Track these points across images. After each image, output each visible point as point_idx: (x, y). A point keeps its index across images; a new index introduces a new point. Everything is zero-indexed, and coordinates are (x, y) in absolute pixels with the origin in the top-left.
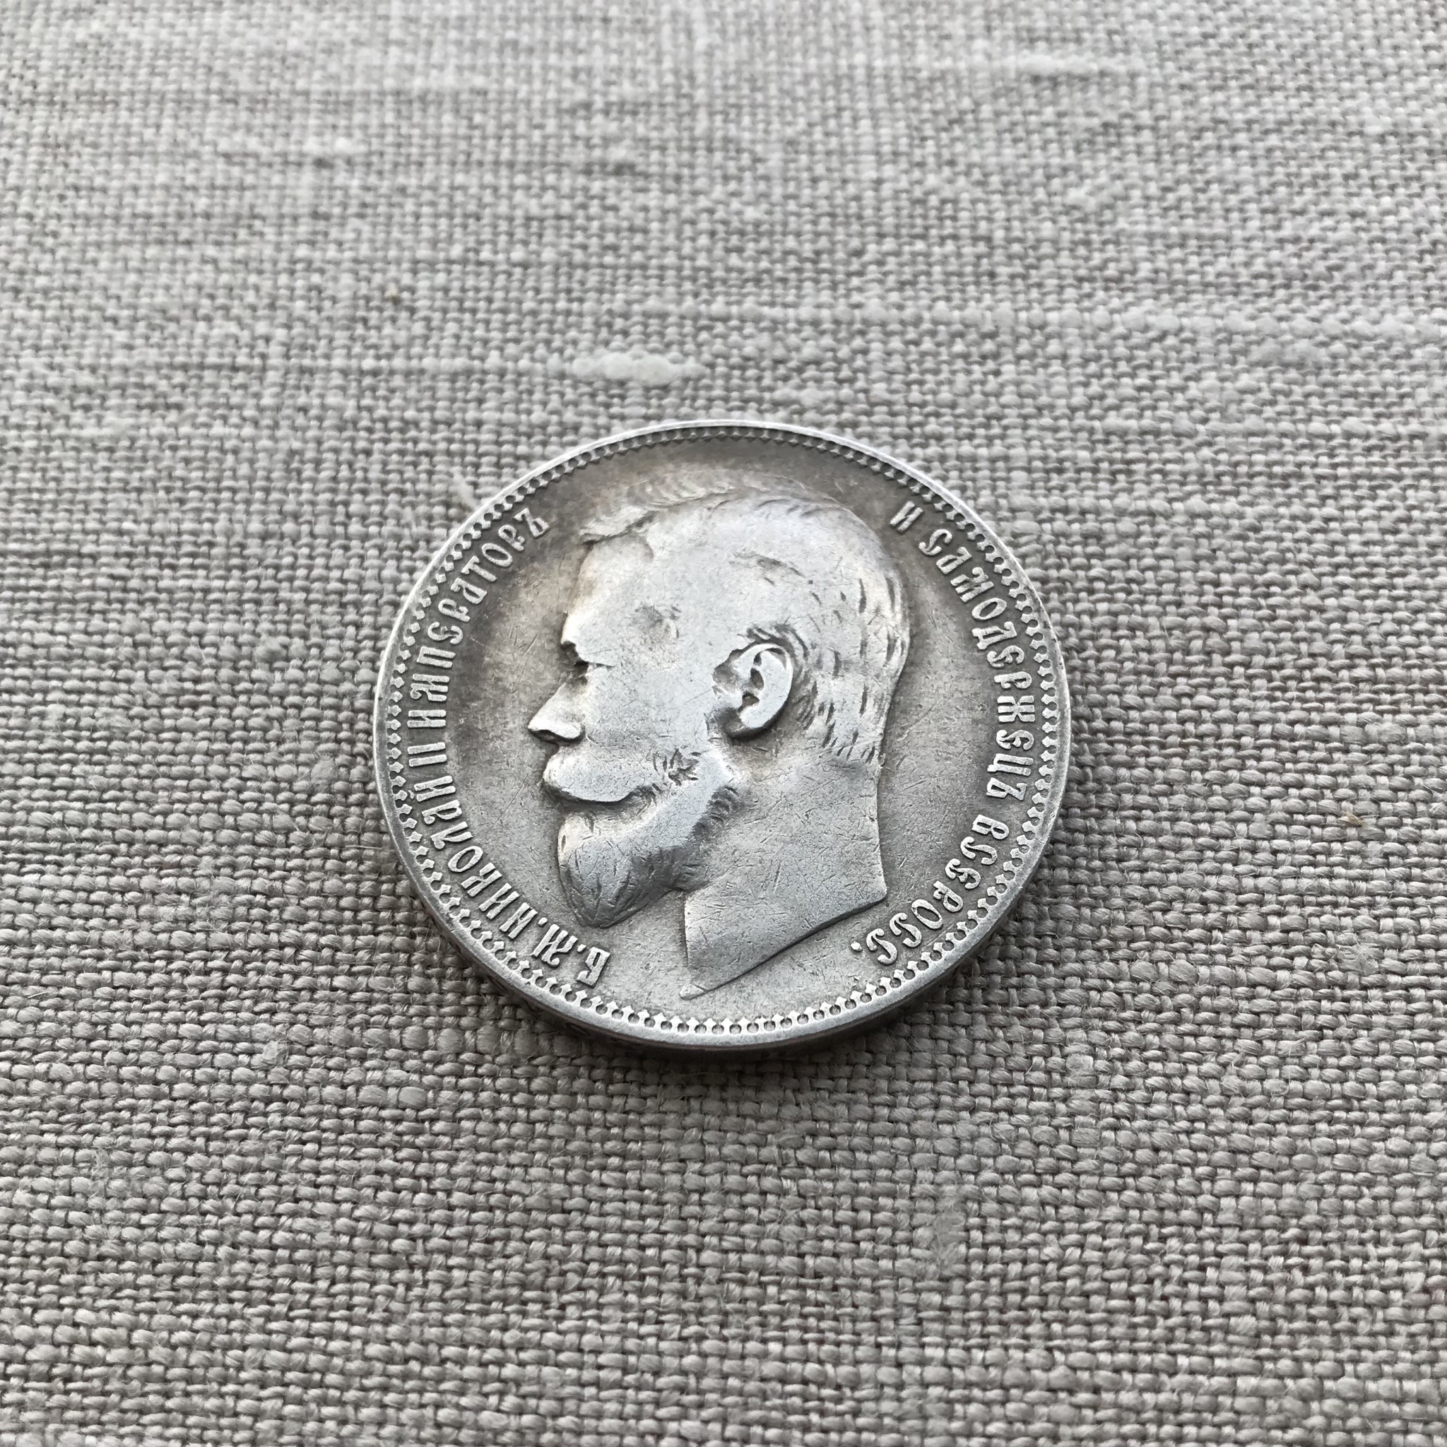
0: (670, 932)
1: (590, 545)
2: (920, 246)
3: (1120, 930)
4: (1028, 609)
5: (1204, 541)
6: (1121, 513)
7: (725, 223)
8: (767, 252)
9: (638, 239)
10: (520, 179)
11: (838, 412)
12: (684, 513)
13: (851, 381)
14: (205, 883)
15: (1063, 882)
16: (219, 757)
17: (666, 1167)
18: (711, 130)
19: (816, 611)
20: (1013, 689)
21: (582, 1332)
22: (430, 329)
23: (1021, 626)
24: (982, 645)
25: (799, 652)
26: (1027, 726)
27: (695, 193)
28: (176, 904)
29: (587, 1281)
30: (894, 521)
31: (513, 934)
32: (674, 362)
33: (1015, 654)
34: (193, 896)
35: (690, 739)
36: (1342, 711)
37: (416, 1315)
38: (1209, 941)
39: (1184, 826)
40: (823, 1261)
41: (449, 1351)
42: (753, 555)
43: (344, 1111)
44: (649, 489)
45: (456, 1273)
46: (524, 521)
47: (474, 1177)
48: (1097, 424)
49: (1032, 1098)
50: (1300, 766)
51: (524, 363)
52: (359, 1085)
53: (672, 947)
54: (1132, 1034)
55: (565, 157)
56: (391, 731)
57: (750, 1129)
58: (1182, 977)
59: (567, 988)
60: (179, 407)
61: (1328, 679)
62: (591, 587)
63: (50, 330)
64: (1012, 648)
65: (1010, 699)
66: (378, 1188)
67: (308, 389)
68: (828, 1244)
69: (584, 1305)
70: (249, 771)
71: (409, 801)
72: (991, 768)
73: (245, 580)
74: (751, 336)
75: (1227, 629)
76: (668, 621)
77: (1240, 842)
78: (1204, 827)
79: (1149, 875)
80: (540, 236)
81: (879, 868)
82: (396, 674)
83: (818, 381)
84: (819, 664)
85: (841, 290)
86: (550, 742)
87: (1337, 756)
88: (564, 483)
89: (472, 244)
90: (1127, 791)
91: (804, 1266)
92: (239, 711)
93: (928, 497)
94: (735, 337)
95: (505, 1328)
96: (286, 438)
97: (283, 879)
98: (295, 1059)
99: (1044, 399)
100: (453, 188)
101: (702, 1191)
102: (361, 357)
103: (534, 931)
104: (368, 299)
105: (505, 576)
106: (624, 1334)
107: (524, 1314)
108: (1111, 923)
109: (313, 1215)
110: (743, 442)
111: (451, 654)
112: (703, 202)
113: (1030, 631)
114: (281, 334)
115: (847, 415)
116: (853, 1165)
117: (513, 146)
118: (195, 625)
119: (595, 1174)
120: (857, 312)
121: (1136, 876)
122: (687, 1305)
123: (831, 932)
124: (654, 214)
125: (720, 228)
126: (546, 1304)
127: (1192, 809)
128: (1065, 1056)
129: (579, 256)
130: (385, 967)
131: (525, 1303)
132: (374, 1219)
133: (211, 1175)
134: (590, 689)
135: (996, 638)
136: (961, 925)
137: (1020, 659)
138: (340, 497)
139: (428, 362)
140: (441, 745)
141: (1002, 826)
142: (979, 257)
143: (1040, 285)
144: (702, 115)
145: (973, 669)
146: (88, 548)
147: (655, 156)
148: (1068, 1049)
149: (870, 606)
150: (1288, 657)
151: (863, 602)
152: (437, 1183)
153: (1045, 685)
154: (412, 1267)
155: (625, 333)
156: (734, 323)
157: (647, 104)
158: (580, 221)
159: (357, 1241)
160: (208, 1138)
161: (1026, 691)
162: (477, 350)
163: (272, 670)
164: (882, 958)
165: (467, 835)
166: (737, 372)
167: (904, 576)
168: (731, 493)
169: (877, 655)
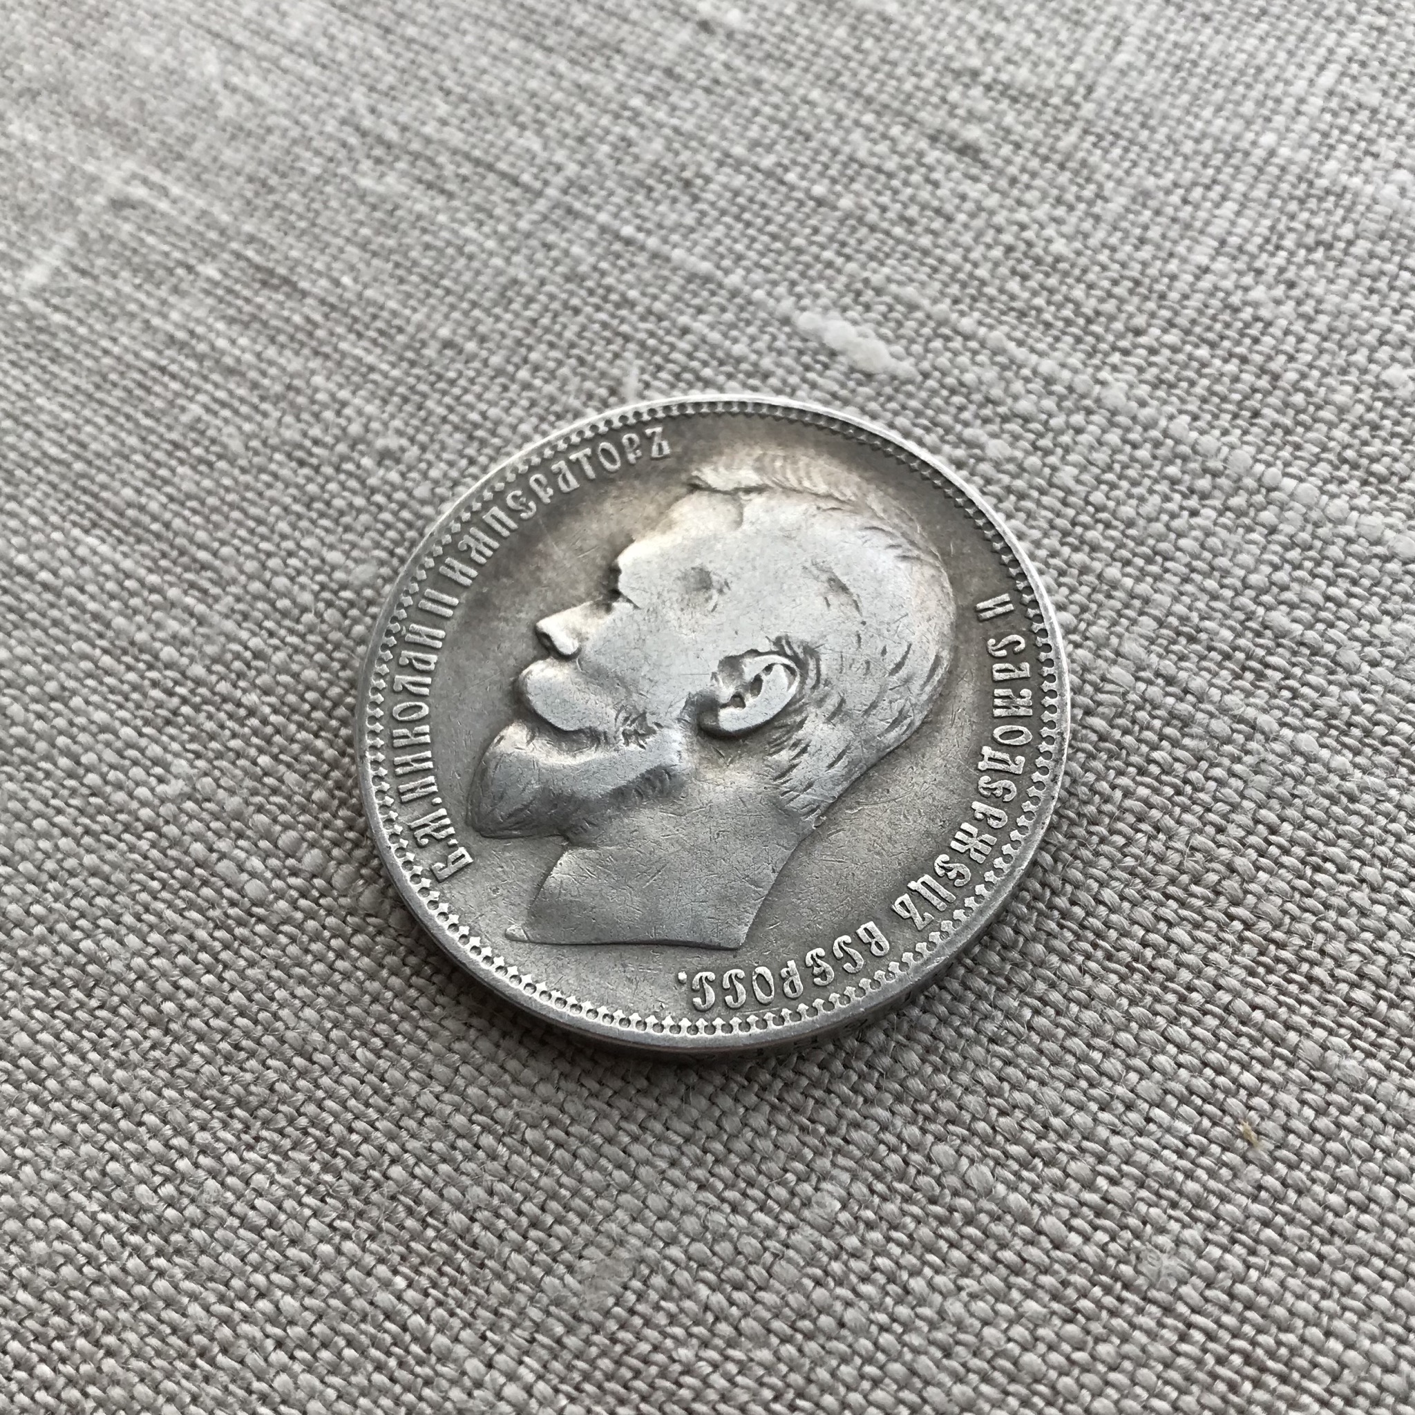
0: (535, 872)
1: (695, 487)
2: (1203, 352)
3: (947, 1105)
4: (1047, 755)
5: (1290, 782)
6: (1224, 710)
7: (1030, 244)
8: (1051, 291)
9: (937, 224)
10: (868, 118)
11: (1014, 476)
12: (794, 499)
13: (1047, 452)
14: (216, 618)
15: (925, 1029)
16: (293, 518)
17: (413, 1074)
18: (1076, 147)
20: (982, 823)
21: (260, 1169)
22: (699, 222)
23: (1031, 766)
24: (982, 765)
25: (810, 682)
26: (972, 863)
27: (1020, 202)
28: (184, 623)
29: (289, 1130)
30: (981, 605)
31: (406, 797)
32: (893, 355)
33: (1007, 790)
34: (200, 623)
35: (662, 709)
36: (1314, 1024)
37: (145, 1073)
38: (1024, 1165)
39: (1075, 1043)
40: (487, 1238)
41: (150, 1119)
42: (829, 570)
43: (198, 871)
44: (778, 464)
45: (196, 1059)
46: (650, 439)
47: (260, 986)
48: (1261, 611)
49: (762, 1208)
50: (1233, 1053)
51: (759, 294)
52: (223, 856)
53: (528, 886)
54: (891, 1208)
55: (923, 115)
56: (422, 567)
57: (504, 1085)
58: (975, 1184)
59: (418, 869)
60: (450, 196)
61: (1322, 984)
62: (670, 525)
63: (390, 79)
64: (1007, 783)
65: (974, 830)
66: (183, 951)
67: (564, 230)
68: (501, 1224)
69: (275, 1148)
70: (308, 542)
71: (398, 635)
72: (912, 885)
73: (408, 374)
74: (981, 365)
75: (1252, 880)
76: (714, 592)
77: (1120, 1090)
78: (1097, 1056)
79: (1010, 1070)
80: (852, 180)
81: (750, 918)
82: (458, 519)
83: (1016, 438)
84: (820, 702)
85: (1096, 361)
86: (546, 647)
87: (1278, 1062)
88: (709, 421)
89: (786, 161)
90: (1044, 979)
91: (469, 1230)
92: (333, 486)
93: (1027, 598)
94: (964, 359)
95: (203, 1128)
96: (518, 266)
97: (276, 649)
98: (189, 805)
99: (1223, 562)
100: (805, 100)
101: (429, 1114)
102: (626, 222)
103: (425, 805)
104: (665, 171)
105: (603, 479)
106: (290, 1193)
107: (225, 1126)
108: (945, 1094)
109: (121, 943)
110: (892, 461)
111: (513, 525)
112: (1022, 215)
113: (1037, 776)
114: (572, 169)
115: (1019, 484)
116: (568, 1170)
117: (883, 84)
118: (344, 394)
119: (355, 1043)
120: (1098, 388)
121: (998, 1064)
122: (354, 1201)
123: (670, 952)
124: (969, 206)
125: (1022, 246)
126: (247, 1128)
127: (1096, 1033)
128: (817, 1189)
129: (873, 216)
130: (306, 768)
131: (231, 1116)
132: (164, 974)
133: (71, 863)
134: (608, 619)
135: (1000, 766)
136: (785, 1012)
137: (1008, 798)
138: (528, 341)
139: (677, 254)
140: (455, 601)
141: (885, 944)
142: (1255, 390)
143: (1298, 447)
144: (1076, 130)
145: (960, 782)
146: (304, 285)
147: (1006, 150)
148: (826, 1185)
149: (903, 673)
150: (1297, 941)
151: (899, 666)
152: (228, 975)
153: (1015, 834)
154: (167, 1032)
155: (867, 308)
156: (973, 344)
157: (1032, 97)
158: (895, 183)
159: (140, 985)
160: (87, 832)
161: (993, 831)
162: (726, 263)
163: (380, 464)
164: (698, 1000)
165: (425, 691)
166: (945, 393)
167: (955, 662)
168: (848, 502)
169: (878, 723)
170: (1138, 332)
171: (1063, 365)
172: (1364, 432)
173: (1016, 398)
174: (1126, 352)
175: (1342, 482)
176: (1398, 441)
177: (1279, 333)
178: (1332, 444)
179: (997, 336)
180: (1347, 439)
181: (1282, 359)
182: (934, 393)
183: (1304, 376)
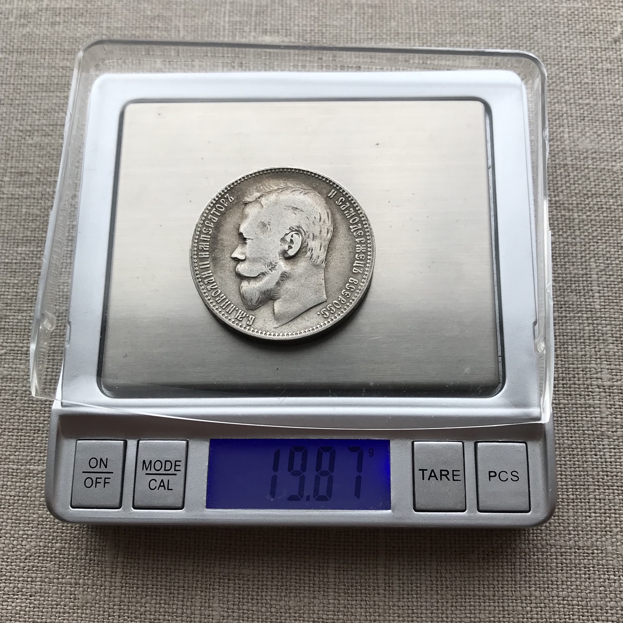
0: (270, 311)
1: (246, 204)
4: (364, 220)
12: (271, 194)
19: (308, 222)
20: (360, 243)
23: (363, 225)
24: (352, 231)
25: (303, 234)
26: (364, 253)
30: (329, 195)
31: (229, 313)
33: (361, 233)
35: (274, 259)
42: (291, 206)
44: (261, 187)
46: (227, 198)
53: (271, 315)
56: (194, 259)
59: (244, 326)
62: (246, 217)
64: (360, 231)
65: (359, 246)
71: (200, 278)
72: (354, 265)
76: (268, 226)
81: (324, 292)
82: (195, 243)
84: (309, 237)
86: (237, 261)
88: (238, 186)
93: (338, 188)
103: (235, 311)
105: (223, 214)
110: (287, 173)
111: (209, 237)
113: (365, 226)
123: (312, 310)
134: (247, 246)
135: (356, 229)
136: (345, 307)
137: (362, 234)
140: (208, 262)
141: (357, 281)
145: (350, 237)
149: (322, 220)
151: (320, 219)
153: (369, 241)
161: (363, 243)
164: (325, 316)
165: (216, 287)
167: (331, 211)
168: (284, 188)
169: (324, 234)
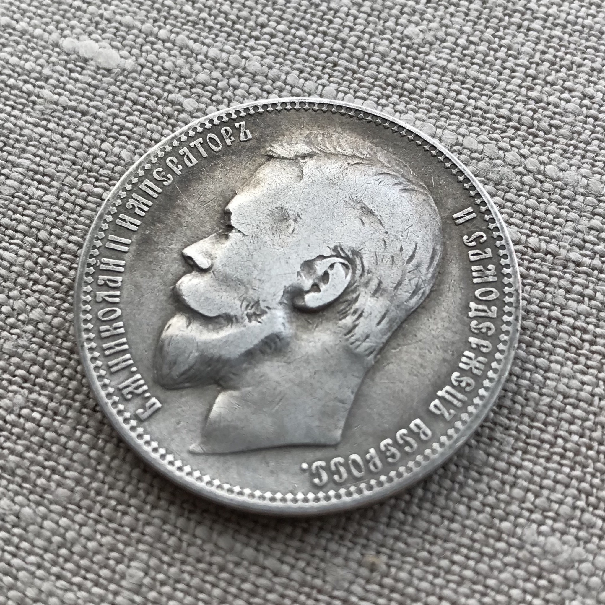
1: (270, 158)
2: (302, 33)
8: (210, 8)
19: (381, 251)
25: (359, 272)
32: (122, 57)
35: (269, 297)
42: (361, 202)
49: (96, 584)
51: (38, 31)
54: (175, 570)
62: (257, 183)
76: (291, 221)
81: (342, 424)
83: (200, 96)
84: (367, 285)
85: (241, 46)
94: (164, 54)
120: (243, 61)
128: (128, 567)
142: (333, 51)
143: (361, 80)
149: (415, 261)
151: (412, 257)
155: (104, 31)
156: (168, 45)
162: (17, 16)
166: (155, 75)
169: (404, 294)
170: (263, 26)
171: (222, 50)
172: (397, 67)
173: (197, 73)
174: (257, 39)
175: (388, 97)
176: (418, 68)
177: (343, 15)
178: (380, 76)
179: (182, 38)
180: (389, 71)
181: (347, 30)
182: (149, 76)
183: (360, 38)
